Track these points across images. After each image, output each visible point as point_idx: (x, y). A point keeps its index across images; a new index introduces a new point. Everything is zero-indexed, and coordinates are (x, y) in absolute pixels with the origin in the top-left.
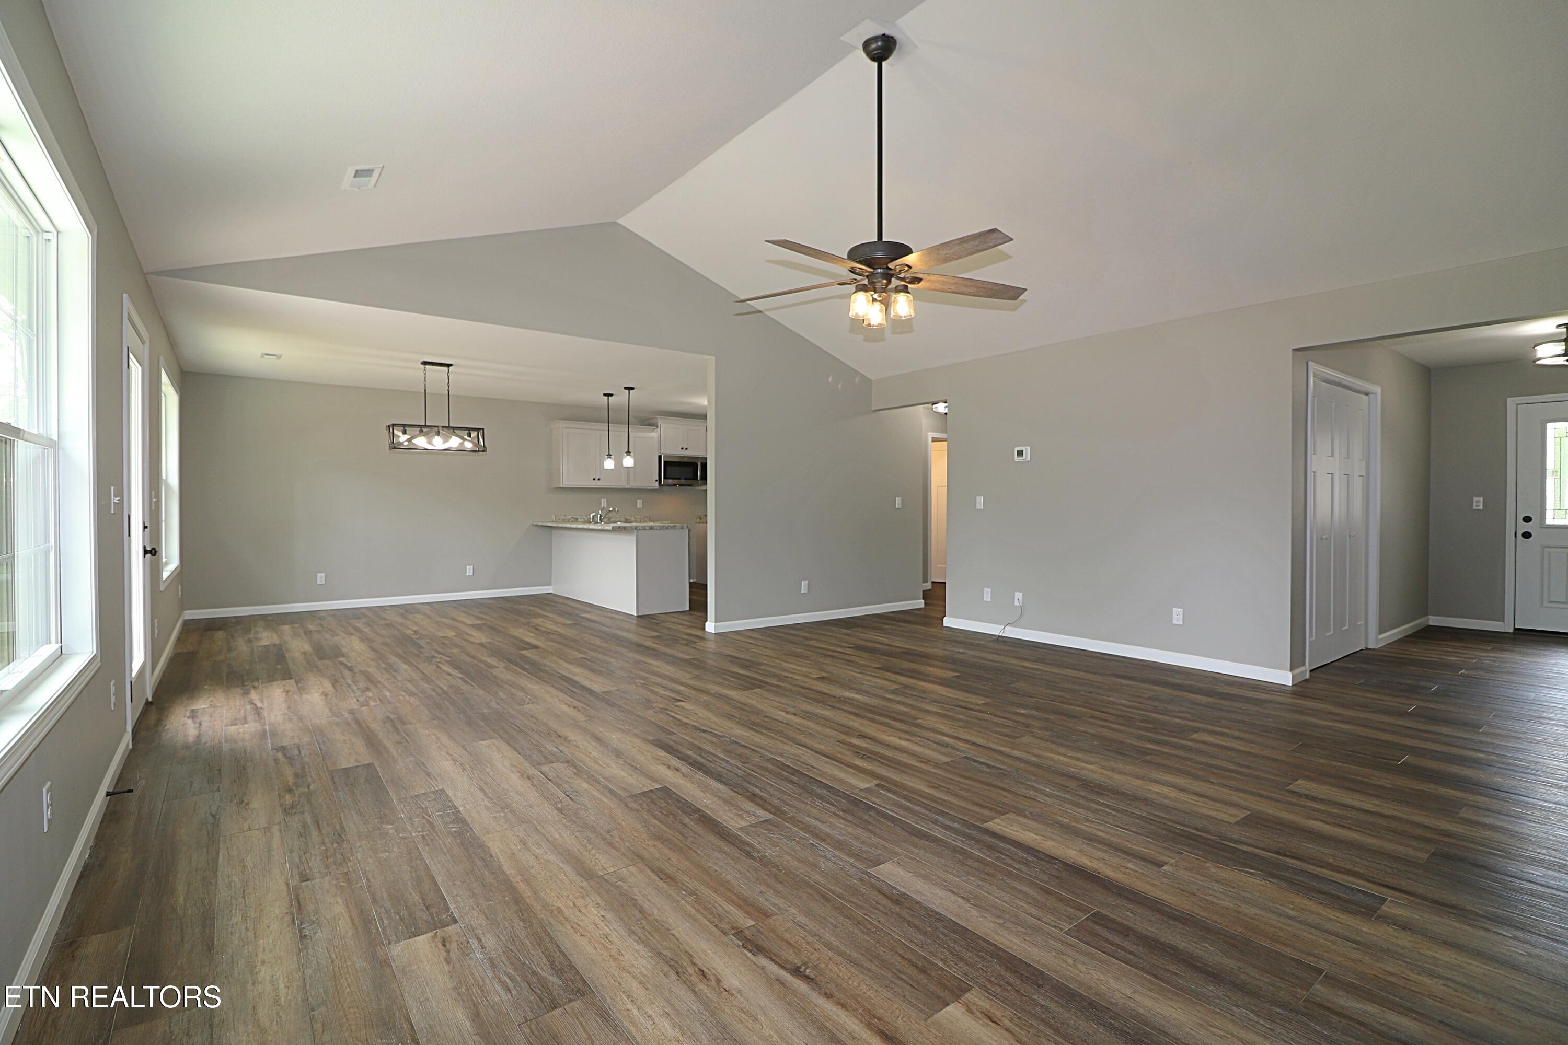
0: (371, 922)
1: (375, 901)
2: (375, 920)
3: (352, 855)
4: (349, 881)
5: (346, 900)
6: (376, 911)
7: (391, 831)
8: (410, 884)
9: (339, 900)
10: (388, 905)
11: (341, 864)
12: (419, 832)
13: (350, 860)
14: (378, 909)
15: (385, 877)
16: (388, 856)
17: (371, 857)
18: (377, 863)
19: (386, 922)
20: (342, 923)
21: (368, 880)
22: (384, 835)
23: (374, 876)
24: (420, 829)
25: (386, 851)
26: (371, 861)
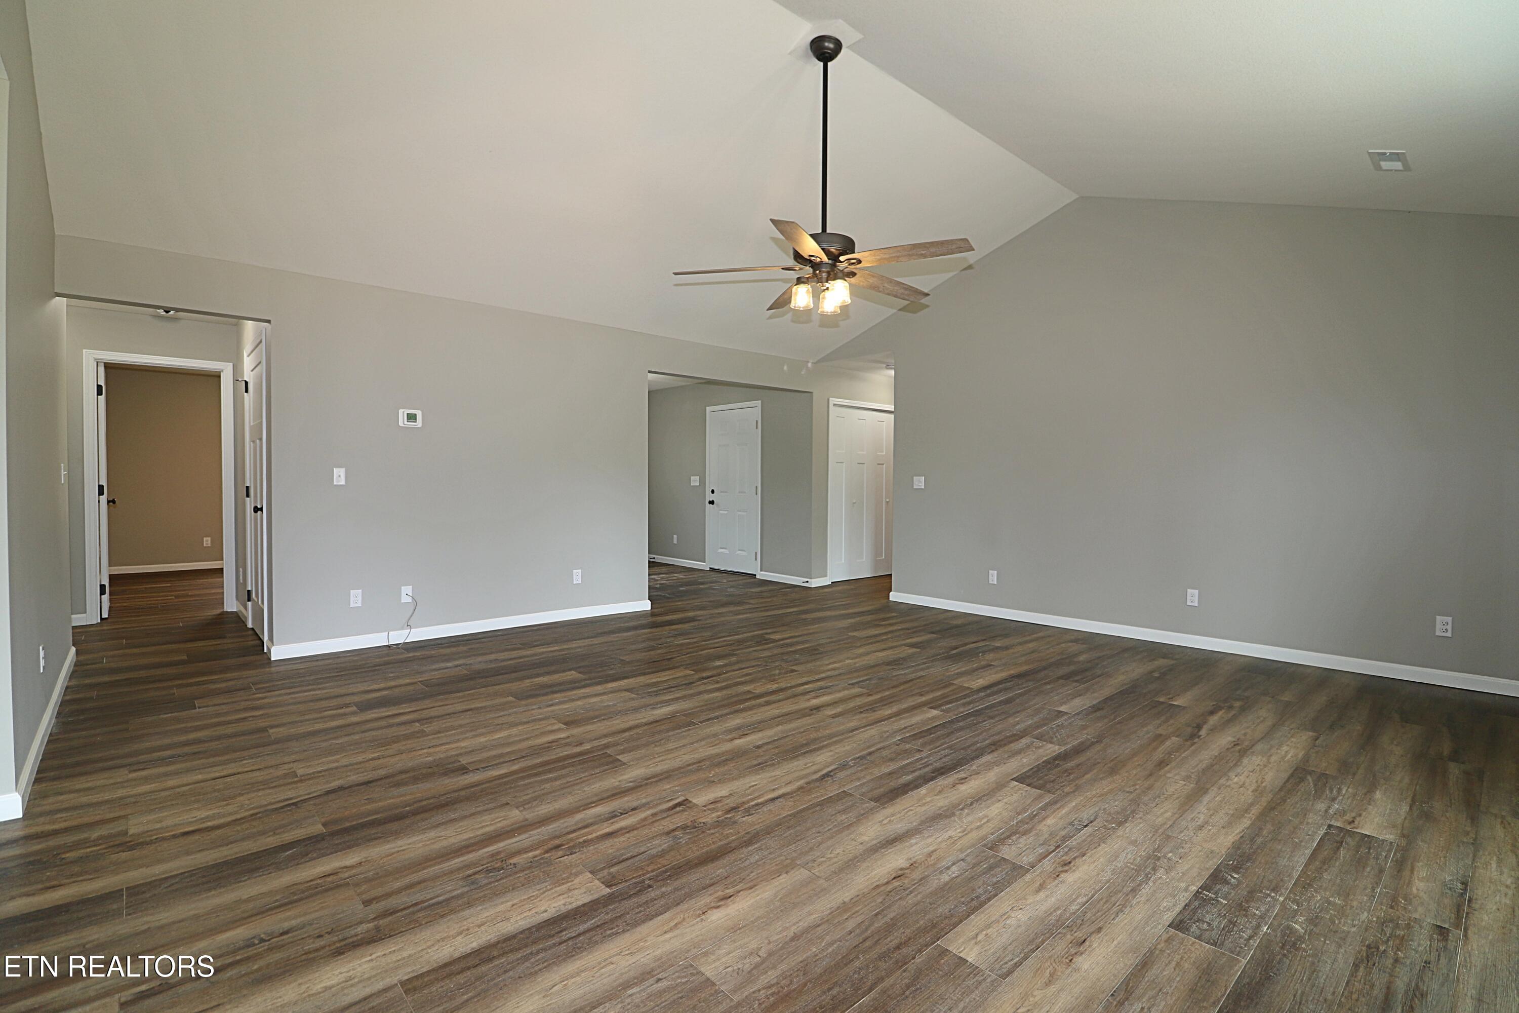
0: (1397, 861)
1: (1381, 871)
2: (1392, 860)
3: (1370, 922)
4: (1394, 899)
5: (1408, 886)
6: (1386, 864)
7: (1301, 919)
8: (1337, 864)
9: (1414, 890)
10: (1372, 862)
11: (1391, 921)
12: (1272, 897)
13: (1378, 918)
14: (1383, 864)
15: (1355, 881)
16: (1332, 897)
17: (1352, 907)
18: (1351, 897)
19: (1384, 854)
20: (1424, 874)
21: (1373, 889)
22: (1313, 921)
23: (1365, 889)
24: (1269, 899)
25: (1329, 902)
26: (1355, 904)
